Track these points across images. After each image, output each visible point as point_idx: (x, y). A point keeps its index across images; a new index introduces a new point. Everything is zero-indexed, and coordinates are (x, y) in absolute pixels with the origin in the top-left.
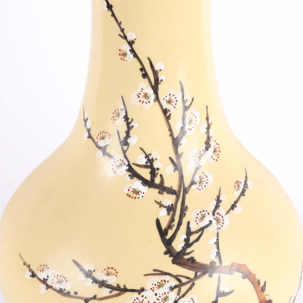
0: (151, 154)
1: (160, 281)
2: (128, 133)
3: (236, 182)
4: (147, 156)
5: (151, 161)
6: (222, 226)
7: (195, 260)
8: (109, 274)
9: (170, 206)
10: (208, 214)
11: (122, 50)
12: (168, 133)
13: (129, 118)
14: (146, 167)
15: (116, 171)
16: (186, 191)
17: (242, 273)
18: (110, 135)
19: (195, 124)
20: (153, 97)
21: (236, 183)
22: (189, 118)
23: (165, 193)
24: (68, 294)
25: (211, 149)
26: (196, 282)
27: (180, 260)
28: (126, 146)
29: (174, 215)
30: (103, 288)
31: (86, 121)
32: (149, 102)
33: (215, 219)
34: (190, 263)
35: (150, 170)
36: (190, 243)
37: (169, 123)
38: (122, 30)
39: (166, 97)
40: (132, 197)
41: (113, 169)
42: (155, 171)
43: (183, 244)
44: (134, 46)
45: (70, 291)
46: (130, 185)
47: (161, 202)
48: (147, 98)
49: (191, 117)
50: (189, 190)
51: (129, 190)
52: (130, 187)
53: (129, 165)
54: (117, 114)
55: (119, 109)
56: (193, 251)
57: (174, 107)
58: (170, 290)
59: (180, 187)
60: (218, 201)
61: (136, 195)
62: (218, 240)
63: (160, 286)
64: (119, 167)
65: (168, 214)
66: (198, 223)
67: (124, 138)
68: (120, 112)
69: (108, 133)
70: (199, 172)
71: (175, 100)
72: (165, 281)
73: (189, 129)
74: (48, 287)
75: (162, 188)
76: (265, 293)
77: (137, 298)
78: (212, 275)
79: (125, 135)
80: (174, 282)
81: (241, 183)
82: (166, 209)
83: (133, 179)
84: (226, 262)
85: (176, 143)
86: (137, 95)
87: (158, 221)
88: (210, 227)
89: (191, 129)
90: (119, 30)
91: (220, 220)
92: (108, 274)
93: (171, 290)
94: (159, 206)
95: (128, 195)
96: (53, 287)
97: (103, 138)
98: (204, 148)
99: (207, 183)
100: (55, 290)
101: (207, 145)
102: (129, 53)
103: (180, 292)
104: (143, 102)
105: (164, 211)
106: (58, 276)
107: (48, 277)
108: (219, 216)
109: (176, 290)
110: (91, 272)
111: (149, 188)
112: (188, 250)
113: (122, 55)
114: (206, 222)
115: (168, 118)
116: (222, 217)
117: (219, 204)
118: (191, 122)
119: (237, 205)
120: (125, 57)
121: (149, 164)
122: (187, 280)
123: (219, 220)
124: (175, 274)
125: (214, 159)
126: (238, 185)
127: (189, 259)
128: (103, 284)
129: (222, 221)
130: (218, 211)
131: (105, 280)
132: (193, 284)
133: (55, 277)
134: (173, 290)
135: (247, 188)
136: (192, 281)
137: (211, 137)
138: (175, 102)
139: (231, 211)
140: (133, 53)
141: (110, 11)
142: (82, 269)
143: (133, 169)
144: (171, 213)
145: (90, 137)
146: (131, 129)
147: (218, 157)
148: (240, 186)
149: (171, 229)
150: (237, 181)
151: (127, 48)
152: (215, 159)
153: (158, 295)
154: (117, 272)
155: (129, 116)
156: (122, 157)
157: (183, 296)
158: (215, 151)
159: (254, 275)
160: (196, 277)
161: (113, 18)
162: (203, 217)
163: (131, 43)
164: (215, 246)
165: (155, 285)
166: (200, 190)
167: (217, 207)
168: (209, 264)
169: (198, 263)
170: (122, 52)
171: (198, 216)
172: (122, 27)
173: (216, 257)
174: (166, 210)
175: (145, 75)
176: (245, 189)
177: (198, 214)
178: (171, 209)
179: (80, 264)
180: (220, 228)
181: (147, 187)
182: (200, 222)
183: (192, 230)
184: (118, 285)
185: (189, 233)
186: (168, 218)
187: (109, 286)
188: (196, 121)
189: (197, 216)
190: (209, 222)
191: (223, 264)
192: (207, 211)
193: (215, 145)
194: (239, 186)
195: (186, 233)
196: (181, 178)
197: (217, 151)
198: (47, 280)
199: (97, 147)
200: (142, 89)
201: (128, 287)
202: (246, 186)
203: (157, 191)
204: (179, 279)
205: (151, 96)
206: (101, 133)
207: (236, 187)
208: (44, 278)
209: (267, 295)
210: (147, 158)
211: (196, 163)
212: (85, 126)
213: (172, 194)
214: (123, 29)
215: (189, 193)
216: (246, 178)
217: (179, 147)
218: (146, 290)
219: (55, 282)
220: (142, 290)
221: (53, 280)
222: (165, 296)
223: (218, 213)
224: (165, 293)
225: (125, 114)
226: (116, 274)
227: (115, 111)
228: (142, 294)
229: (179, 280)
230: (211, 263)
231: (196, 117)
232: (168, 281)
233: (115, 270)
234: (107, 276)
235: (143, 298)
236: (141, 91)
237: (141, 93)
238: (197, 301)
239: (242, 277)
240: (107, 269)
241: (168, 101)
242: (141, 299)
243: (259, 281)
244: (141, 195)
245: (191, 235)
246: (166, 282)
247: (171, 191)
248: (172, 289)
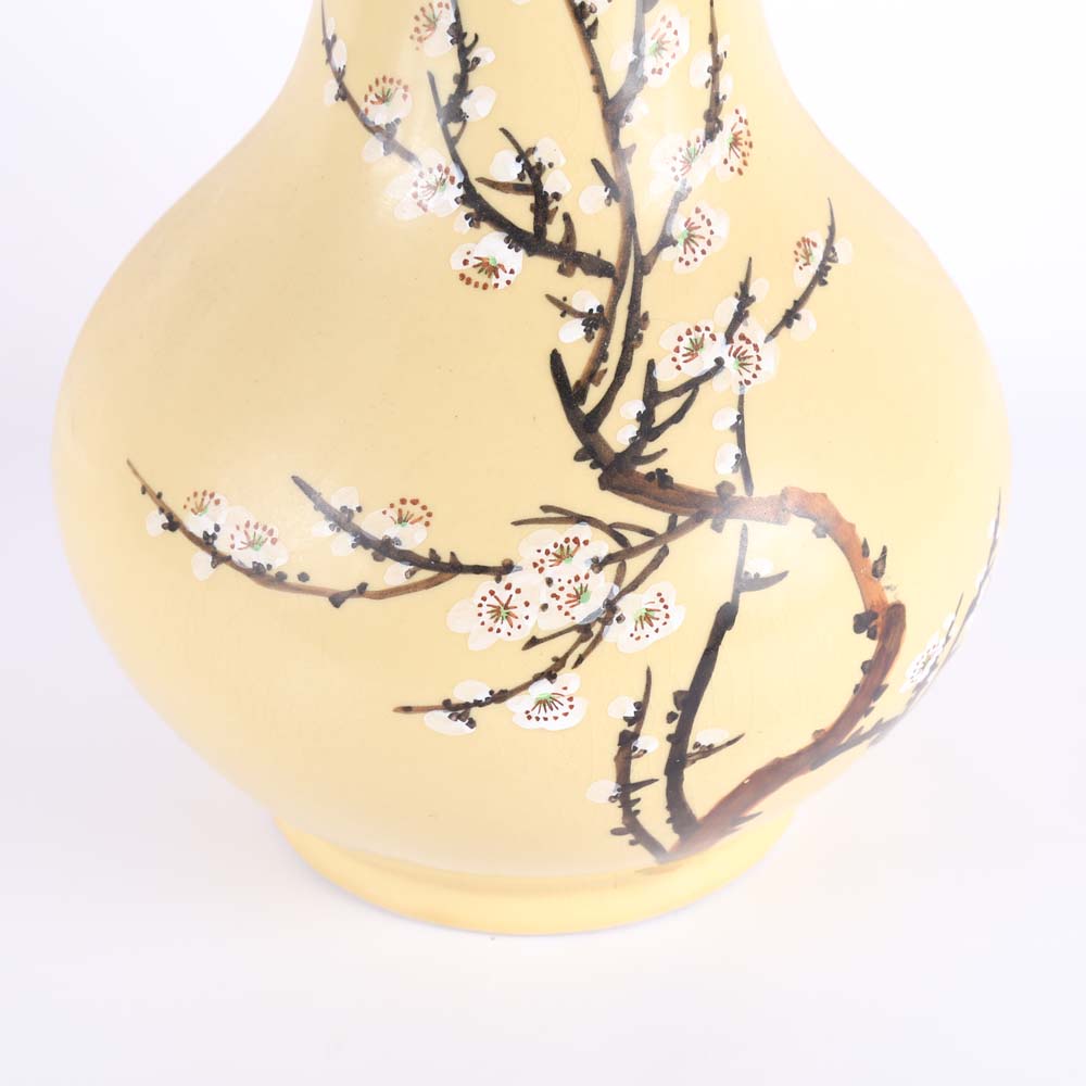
0: (534, 149)
1: (561, 541)
2: (462, 81)
3: (800, 240)
4: (522, 156)
5: (537, 172)
6: (754, 376)
7: (670, 479)
8: (406, 521)
9: (595, 311)
10: (713, 337)
12: (590, 81)
13: (465, 34)
14: (518, 189)
15: (424, 202)
16: (643, 267)
17: (815, 520)
18: (406, 88)
19: (674, 56)
21: (799, 244)
22: (655, 35)
23: (578, 271)
24: (279, 581)
25: (724, 137)
26: (672, 545)
27: (625, 480)
28: (456, 122)
29: (606, 340)
30: (388, 561)
31: (329, 45)
33: (734, 355)
34: (654, 488)
35: (531, 199)
36: (655, 425)
37: (593, 50)
40: (476, 285)
41: (415, 196)
42: (547, 203)
43: (632, 429)
45: (285, 570)
46: (469, 246)
47: (565, 299)
49: (661, 33)
50: (654, 262)
51: (465, 262)
52: (468, 253)
53: (466, 184)
54: (428, 19)
55: (435, 5)
56: (665, 450)
57: (609, 0)
58: (592, 568)
59: (624, 252)
60: (745, 298)
61: (489, 276)
62: (740, 417)
63: (562, 555)
64: (435, 189)
65: (589, 337)
66: (681, 364)
67: (452, 97)
68: (437, 14)
69: (399, 82)
70: (686, 208)
72: (576, 541)
73: (653, 71)
74: (219, 559)
75: (570, 257)
76: (884, 581)
77: (492, 593)
78: (722, 523)
79: (451, 88)
80: (605, 546)
81: (815, 245)
82: (580, 321)
83: (478, 227)
84: (767, 484)
85: (613, 112)
87: (556, 361)
88: (717, 379)
89: (660, 71)
91: (749, 357)
92: (401, 521)
93: (596, 569)
94: (559, 312)
95: (462, 276)
96: (234, 559)
97: (384, 99)
98: (701, 133)
99: (709, 243)
100: (239, 568)
101: (711, 124)
103: (624, 575)
105: (575, 328)
106: (248, 525)
107: (217, 528)
108: (746, 347)
109: (611, 569)
110: (351, 512)
111: (530, 255)
112: (650, 448)
114: (705, 362)
115: (588, 34)
116: (756, 348)
117: (747, 309)
118: (659, 48)
119: (802, 312)
121: (528, 181)
122: (643, 539)
123: (745, 358)
124: (608, 521)
125: (732, 169)
126: (806, 252)
127: (650, 476)
128: (385, 549)
129: (754, 361)
130: (742, 329)
131: (392, 537)
132: (665, 551)
133: (238, 528)
134: (601, 570)
135: (834, 261)
136: (659, 544)
137: (724, 98)
139: (784, 330)
142: (322, 506)
143: (479, 197)
144: (597, 333)
145: (344, 95)
146: (473, 68)
147: (745, 163)
148: (811, 254)
149: (597, 383)
150: (804, 240)
152: (736, 169)
153: (556, 585)
154: (429, 515)
155: (467, 27)
156: (447, 161)
157: (634, 586)
158: (735, 143)
159: (852, 526)
160: (673, 530)
162: (697, 347)
164: (733, 436)
165: (547, 552)
166: (687, 263)
167: (740, 317)
168: (714, 491)
169: (680, 488)
171: (682, 345)
173: (735, 471)
174: (583, 324)
176: (829, 264)
177: (680, 339)
178: (596, 322)
179: (316, 488)
180: (748, 382)
181: (522, 252)
182: (685, 362)
183: (662, 387)
184: (432, 551)
185: (652, 396)
186: (589, 349)
187: (405, 557)
188: (677, 43)
189: (678, 343)
190: (713, 364)
191: (758, 492)
192: (707, 329)
193: (735, 125)
194: (808, 255)
195: (644, 394)
196: (630, 224)
197: (742, 141)
198: (214, 537)
199: (365, 126)
201: (465, 560)
202: (831, 254)
203: (553, 264)
204: (622, 536)
206: (377, 82)
207: (799, 257)
208: (205, 533)
209: (888, 588)
210: (522, 162)
211: (676, 179)
212: (329, 60)
213: (600, 276)
215: (653, 271)
216: (832, 229)
217: (622, 126)
218: (520, 569)
219: (238, 545)
220: (508, 567)
221: (232, 537)
222: (577, 586)
223: (742, 337)
224: (577, 578)
225: (454, 21)
226: (426, 519)
227: (423, 9)
228: (507, 579)
229: (621, 540)
230: (719, 488)
231: (676, 33)
232: (586, 543)
233: (424, 508)
234: (399, 527)
235: (508, 593)
238: (676, 603)
239: (815, 531)
240: (398, 505)
242: (504, 595)
243: (865, 546)
244: (504, 277)
245: (657, 403)
246: (582, 545)
247: (596, 266)
248: (598, 565)
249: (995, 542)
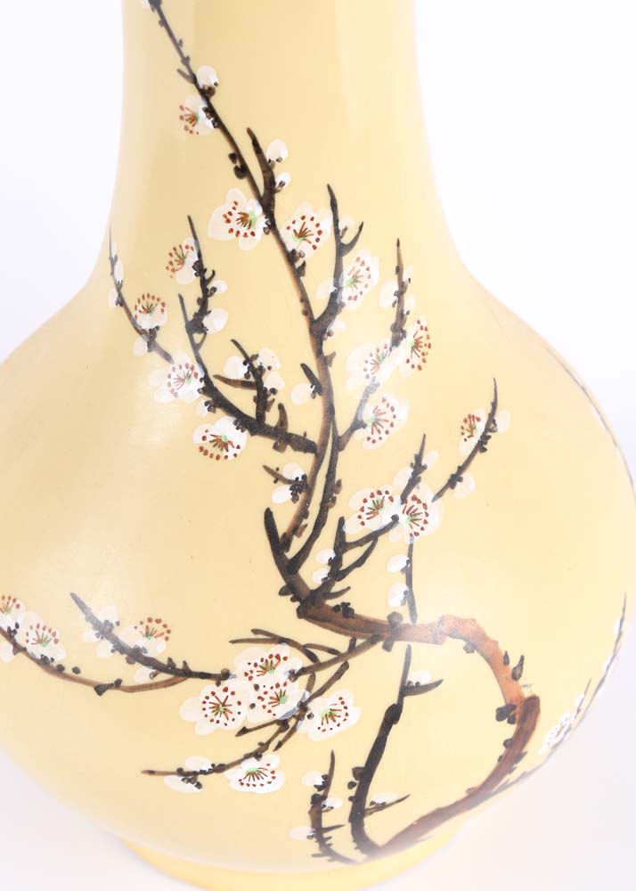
0: (257, 356)
1: (266, 657)
2: (203, 303)
3: (467, 417)
4: (248, 361)
5: (259, 373)
6: (422, 529)
7: (352, 610)
8: (151, 635)
9: (300, 479)
10: (391, 499)
11: (187, 109)
12: (300, 307)
13: (205, 270)
14: (244, 384)
15: (176, 391)
16: (339, 445)
17: (465, 639)
18: (163, 304)
19: (366, 286)
20: (261, 222)
21: (465, 421)
22: (352, 270)
23: (289, 448)
24: (59, 670)
25: (408, 342)
26: (352, 662)
27: (317, 611)
28: (199, 333)
29: (307, 501)
30: (137, 664)
31: (113, 261)
32: (253, 234)
33: (407, 513)
34: (339, 617)
35: (254, 393)
36: (343, 568)
37: (302, 284)
38: (186, 60)
39: (294, 222)
40: (212, 456)
41: (169, 384)
42: (266, 396)
43: (324, 572)
44: (213, 100)
45: (64, 664)
46: (207, 426)
47: (278, 469)
48: (248, 225)
49: (356, 270)
50: (348, 441)
51: (204, 438)
52: (207, 431)
53: (206, 379)
54: (179, 256)
55: (183, 247)
56: (349, 588)
57: (315, 247)
58: (290, 678)
59: (325, 433)
60: (418, 467)
61: (221, 450)
62: (409, 562)
63: (267, 667)
64: (183, 381)
65: (295, 499)
66: (365, 521)
67: (196, 314)
68: (185, 253)
69: (158, 300)
70: (375, 399)
71: (315, 231)
72: (278, 657)
73: (350, 298)
74: (18, 649)
75: (282, 437)
76: (521, 681)
77: (213, 694)
78: (392, 645)
79: (196, 308)
80: (301, 661)
81: (479, 420)
82: (289, 486)
83: (214, 412)
84: (428, 613)
85: (319, 329)
86: (225, 216)
87: (268, 516)
88: (392, 532)
89: (355, 298)
90: (179, 59)
91: (419, 514)
92: (148, 635)
93: (293, 679)
94: (273, 479)
95: (201, 449)
96: (29, 650)
97: (148, 310)
98: (388, 341)
99: (392, 425)
100: (32, 657)
101: (397, 334)
102: (202, 115)
103: (313, 684)
104: (238, 232)
105: (284, 492)
106: (38, 626)
107: (17, 626)
108: (416, 505)
109: (304, 679)
110: (112, 625)
111: (252, 435)
112: (337, 587)
113: (187, 120)
114: (384, 518)
115: (298, 273)
116: (425, 506)
117: (420, 475)
118: (355, 280)
119: (464, 475)
120: (194, 125)
121: (252, 379)
122: (328, 657)
123: (415, 515)
124: (303, 642)
125: (413, 366)
126: (471, 426)
127: (336, 608)
128: (136, 656)
129: (423, 516)
130: (414, 492)
131: (141, 647)
132: (346, 666)
133: (31, 628)
134: (296, 679)
135: (494, 431)
136: (342, 661)
137: (408, 313)
138: (316, 236)
139: (449, 491)
140: (212, 116)
141: (156, 11)
142: (91, 618)
143: (216, 389)
144: (301, 496)
145: (121, 302)
146: (211, 294)
147: (424, 361)
148: (475, 428)
149: (299, 535)
150: (470, 417)
151: (198, 104)
152: (416, 366)
153: (262, 690)
154: (169, 632)
155: (206, 264)
156: (191, 360)
157: (321, 692)
158: (416, 345)
159: (496, 643)
160: (353, 649)
161: (163, 29)
162: (378, 507)
163: (206, 93)
164: (403, 577)
165: (256, 665)
166: (374, 442)
167: (414, 482)
168: (386, 619)
169: (360, 618)
170: (188, 112)
171: (366, 505)
172: (186, 52)
173: (403, 604)
174: (290, 489)
175: (242, 171)
176: (489, 434)
177: (365, 501)
178: (301, 487)
179: (88, 604)
180: (417, 534)
181: (246, 432)
182: (368, 519)
183: (349, 539)
184: (170, 660)
185: (341, 545)
186: (294, 509)
187: (149, 662)
188: (369, 277)
189: (363, 504)
190: (391, 520)
191: (419, 621)
192: (387, 493)
193: (417, 332)
194: (472, 428)
195: (335, 544)
196: (330, 411)
197: (422, 345)
198: (15, 632)
199: (135, 328)
200: (236, 203)
201: (194, 667)
202: (492, 425)
203: (270, 442)
204: (310, 652)
205: (256, 219)
206: (143, 297)
207: (465, 431)
208: (9, 628)
209: (524, 686)
210: (248, 365)
211: (368, 377)
212: (112, 273)
213: (305, 452)
214: (188, 58)
215: (346, 448)
216: (494, 405)
217: (325, 339)
218: (235, 677)
219: (31, 641)
220: (226, 675)
221: (27, 634)
222: (278, 691)
223: (414, 498)
224: (278, 686)
225: (197, 259)
226: (166, 635)
227: (175, 249)
228: (225, 684)
229: (312, 657)
230: (390, 617)
231: (368, 269)
232: (285, 659)
233: (165, 626)
234: (146, 639)
235: (226, 694)
236: (234, 208)
237: (233, 211)
238: (354, 705)
239: (465, 648)
240: (146, 623)
241: (298, 232)
242: (222, 696)
243: (506, 656)
244: (232, 451)
245: (345, 551)
246: (282, 660)
247: (303, 445)
248: (294, 676)
249: (620, 634)
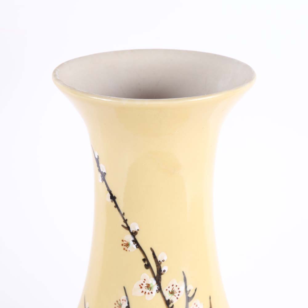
11: (125, 241)
20: (155, 287)
32: (152, 293)
38: (125, 221)
39: (169, 287)
44: (137, 237)
48: (150, 289)
54: (119, 305)
55: (121, 300)
57: (177, 298)
68: (122, 303)
71: (177, 291)
86: (140, 286)
90: (123, 220)
102: (132, 243)
104: (145, 292)
113: (125, 246)
120: (128, 248)
138: (178, 293)
140: (136, 243)
141: (113, 202)
151: (130, 239)
155: (131, 307)
161: (116, 209)
163: (134, 234)
170: (125, 242)
172: (126, 218)
175: (148, 266)
200: (145, 280)
205: (153, 286)
214: (127, 220)
225: (127, 305)
227: (117, 301)
236: (144, 282)
237: (143, 283)
241: (171, 291)
